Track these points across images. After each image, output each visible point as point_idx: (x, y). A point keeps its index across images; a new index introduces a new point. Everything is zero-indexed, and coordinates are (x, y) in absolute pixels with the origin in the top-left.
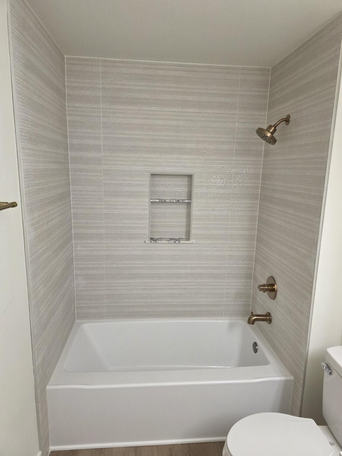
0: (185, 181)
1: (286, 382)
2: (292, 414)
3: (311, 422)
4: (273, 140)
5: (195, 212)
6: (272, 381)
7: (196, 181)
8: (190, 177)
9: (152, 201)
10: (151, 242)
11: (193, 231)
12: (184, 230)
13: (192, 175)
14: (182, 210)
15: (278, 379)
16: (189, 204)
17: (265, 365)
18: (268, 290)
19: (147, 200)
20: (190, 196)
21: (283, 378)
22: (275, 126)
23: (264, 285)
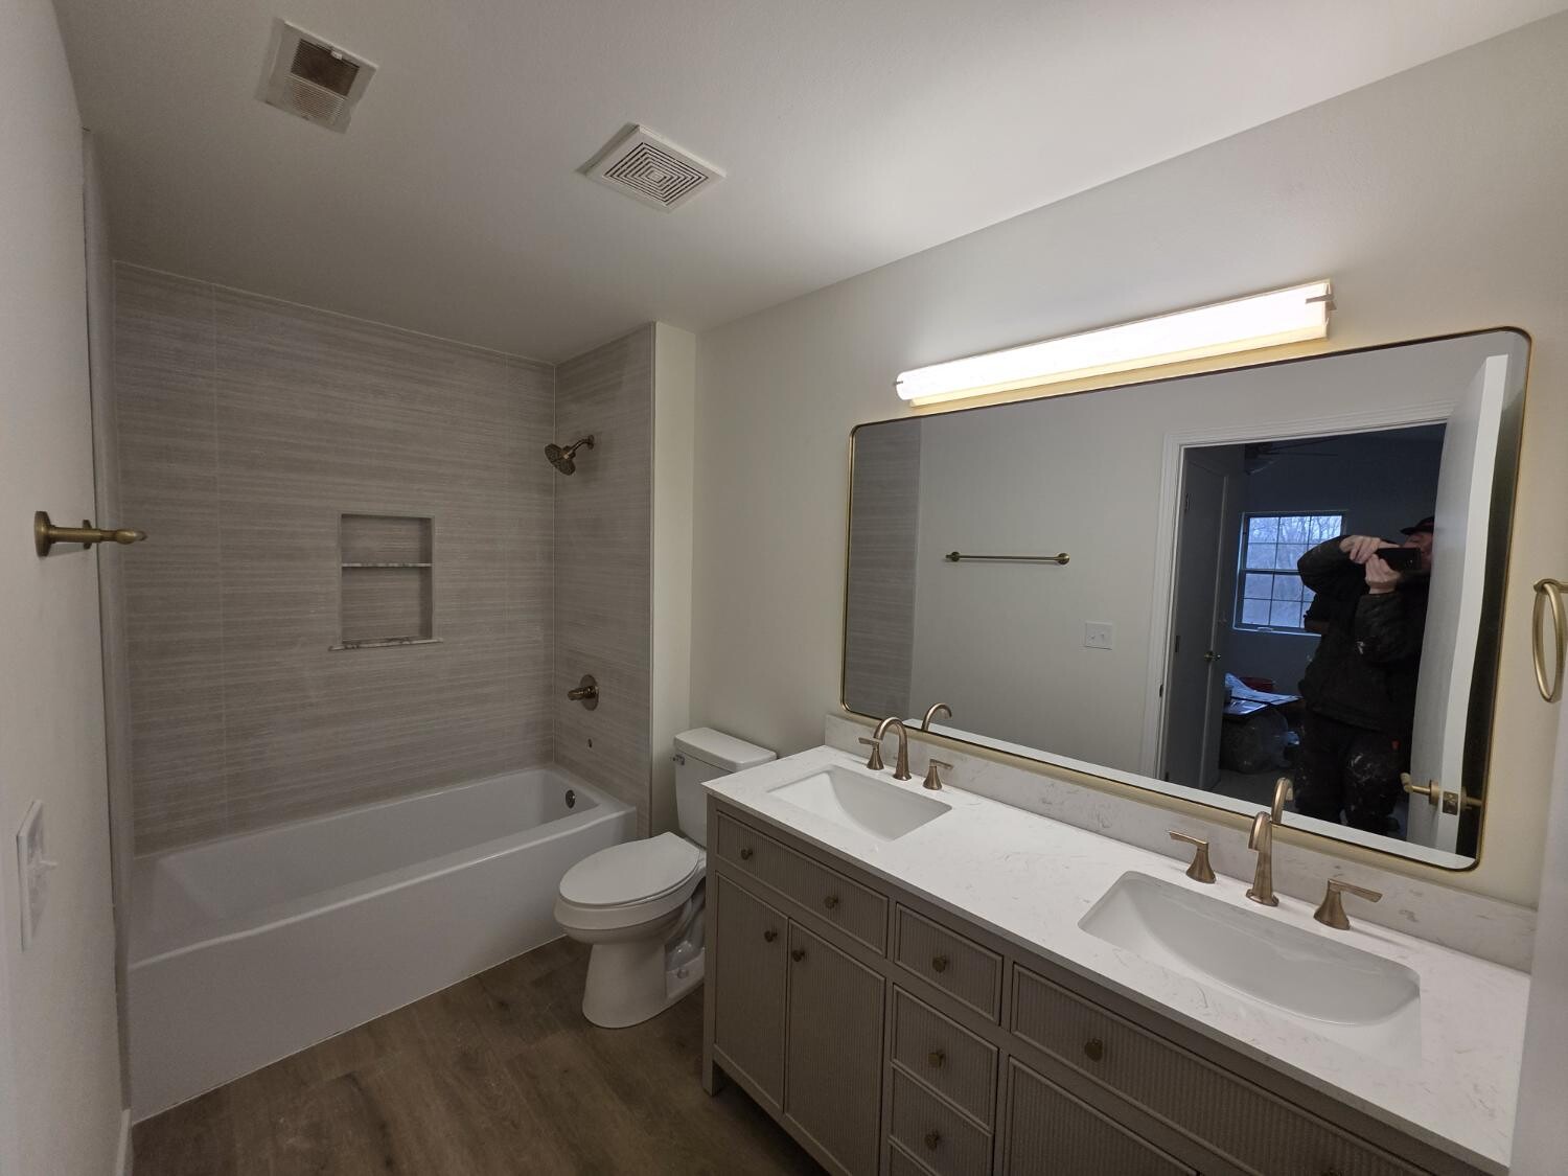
0: (414, 530)
1: (626, 817)
2: (639, 838)
3: (669, 836)
4: (569, 468)
5: (439, 583)
6: (609, 821)
7: (438, 530)
8: (425, 523)
9: (346, 565)
10: (347, 648)
11: (437, 621)
12: (416, 620)
13: (429, 520)
14: (413, 583)
15: (615, 815)
16: (425, 573)
17: (589, 808)
18: (583, 696)
19: (335, 565)
20: (426, 555)
21: (622, 813)
22: (575, 448)
23: (576, 691)
